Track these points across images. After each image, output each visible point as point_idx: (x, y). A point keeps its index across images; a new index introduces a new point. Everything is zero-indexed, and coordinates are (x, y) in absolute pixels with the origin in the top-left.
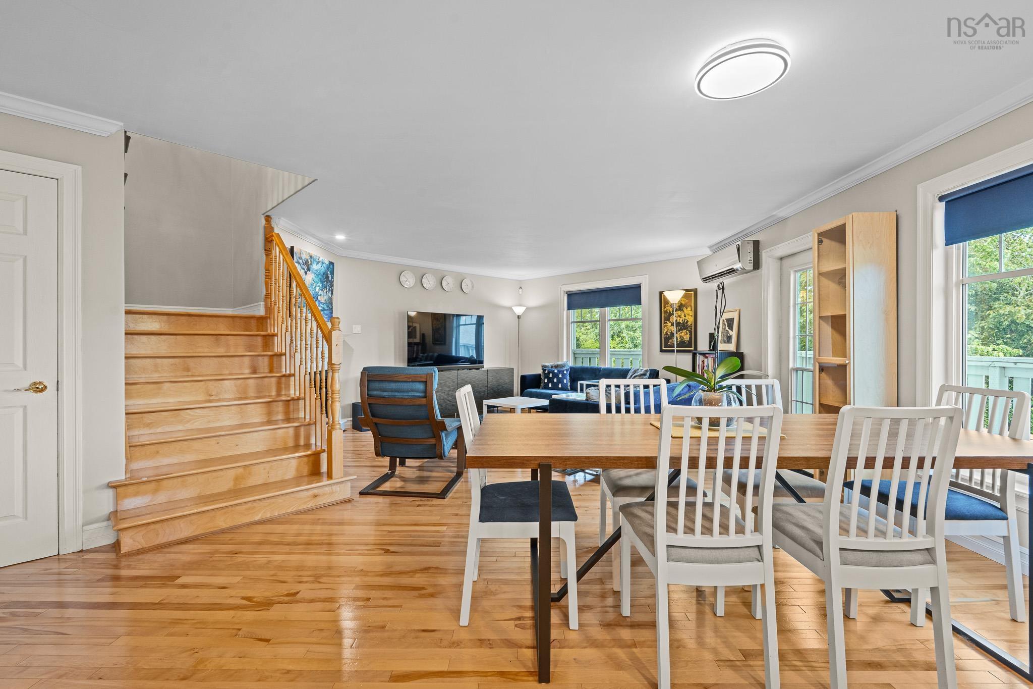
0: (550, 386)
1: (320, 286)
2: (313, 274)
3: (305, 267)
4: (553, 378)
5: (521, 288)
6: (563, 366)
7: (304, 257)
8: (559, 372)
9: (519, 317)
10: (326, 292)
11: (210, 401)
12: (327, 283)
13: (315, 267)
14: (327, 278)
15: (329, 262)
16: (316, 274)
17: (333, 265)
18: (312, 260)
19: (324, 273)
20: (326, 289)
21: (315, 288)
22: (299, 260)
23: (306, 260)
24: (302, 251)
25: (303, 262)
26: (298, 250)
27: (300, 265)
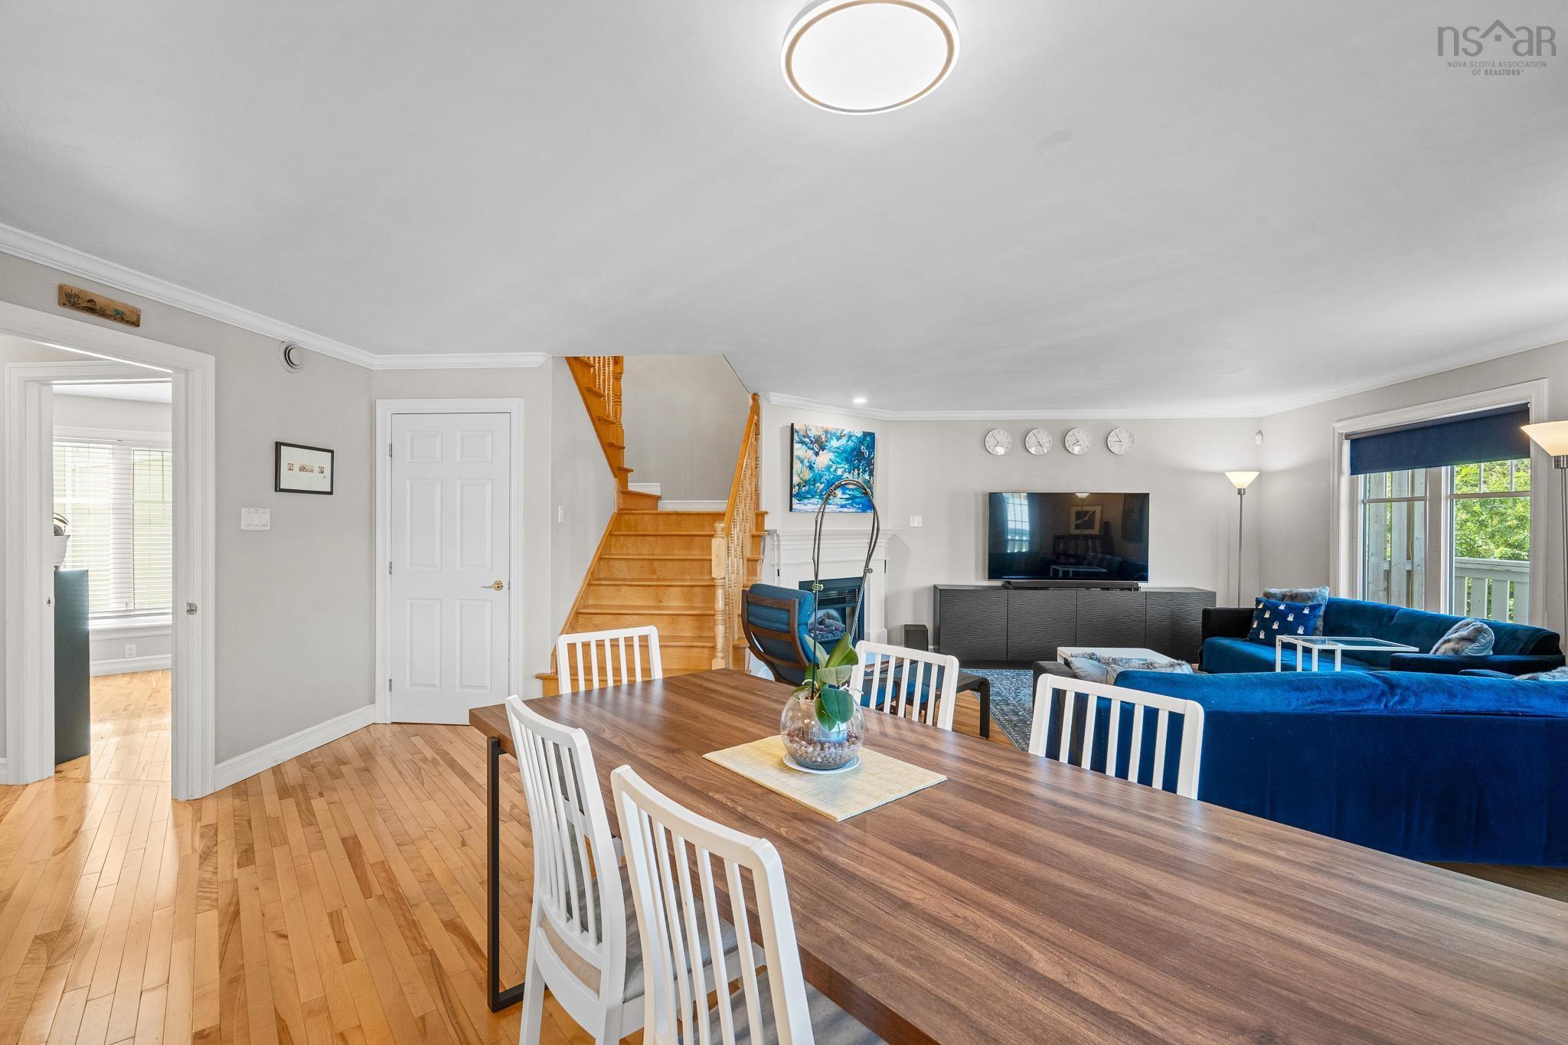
0: (1262, 636)
1: (846, 466)
2: (831, 454)
3: (816, 447)
4: (1271, 621)
5: (1260, 432)
6: (1309, 598)
7: (812, 434)
8: (1290, 609)
9: (1240, 492)
10: (859, 474)
11: (660, 608)
12: (860, 461)
13: (834, 443)
14: (860, 455)
15: (864, 432)
16: (836, 452)
17: (872, 435)
18: (829, 436)
19: (853, 450)
20: (859, 470)
21: (835, 471)
22: (803, 439)
23: (816, 437)
24: (809, 427)
25: (810, 440)
26: (802, 426)
27: (805, 446)
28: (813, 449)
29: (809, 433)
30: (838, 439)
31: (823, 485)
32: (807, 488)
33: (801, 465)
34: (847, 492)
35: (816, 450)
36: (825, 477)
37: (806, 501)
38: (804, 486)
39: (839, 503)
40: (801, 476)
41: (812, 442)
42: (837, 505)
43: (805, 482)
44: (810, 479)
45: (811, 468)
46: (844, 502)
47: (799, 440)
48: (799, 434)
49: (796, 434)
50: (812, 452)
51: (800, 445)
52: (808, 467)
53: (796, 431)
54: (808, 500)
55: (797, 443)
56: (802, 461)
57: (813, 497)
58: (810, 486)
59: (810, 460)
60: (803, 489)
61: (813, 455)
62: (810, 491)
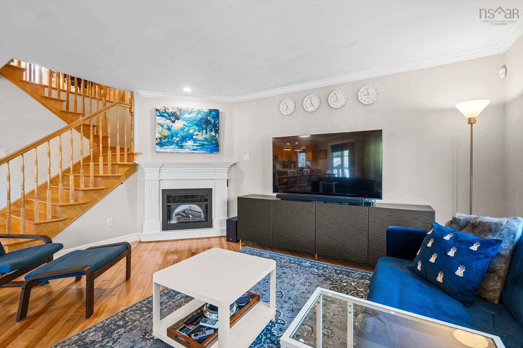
1: (197, 128)
2: (185, 122)
3: (173, 118)
7: (170, 111)
9: (471, 122)
10: (206, 132)
12: (208, 125)
13: (187, 116)
14: (207, 122)
15: (210, 110)
16: (188, 121)
17: (217, 111)
18: (182, 112)
19: (201, 119)
20: (206, 130)
21: (188, 131)
22: (163, 114)
23: (172, 113)
24: (168, 108)
25: (168, 115)
26: (162, 107)
27: (164, 117)
28: (170, 119)
29: (167, 111)
30: (189, 114)
31: (179, 138)
32: (167, 140)
33: (161, 128)
34: (198, 142)
35: (173, 120)
36: (179, 134)
37: (166, 147)
38: (164, 139)
39: (192, 148)
40: (162, 133)
41: (169, 116)
42: (190, 149)
43: (165, 137)
44: (168, 136)
45: (169, 129)
46: (195, 148)
47: (160, 115)
48: (159, 111)
49: (157, 112)
50: (170, 121)
51: (160, 117)
52: (166, 129)
53: (157, 110)
54: (167, 146)
55: (158, 116)
56: (162, 126)
57: (171, 145)
58: (168, 139)
59: (168, 125)
60: (164, 141)
61: (170, 123)
62: (168, 142)
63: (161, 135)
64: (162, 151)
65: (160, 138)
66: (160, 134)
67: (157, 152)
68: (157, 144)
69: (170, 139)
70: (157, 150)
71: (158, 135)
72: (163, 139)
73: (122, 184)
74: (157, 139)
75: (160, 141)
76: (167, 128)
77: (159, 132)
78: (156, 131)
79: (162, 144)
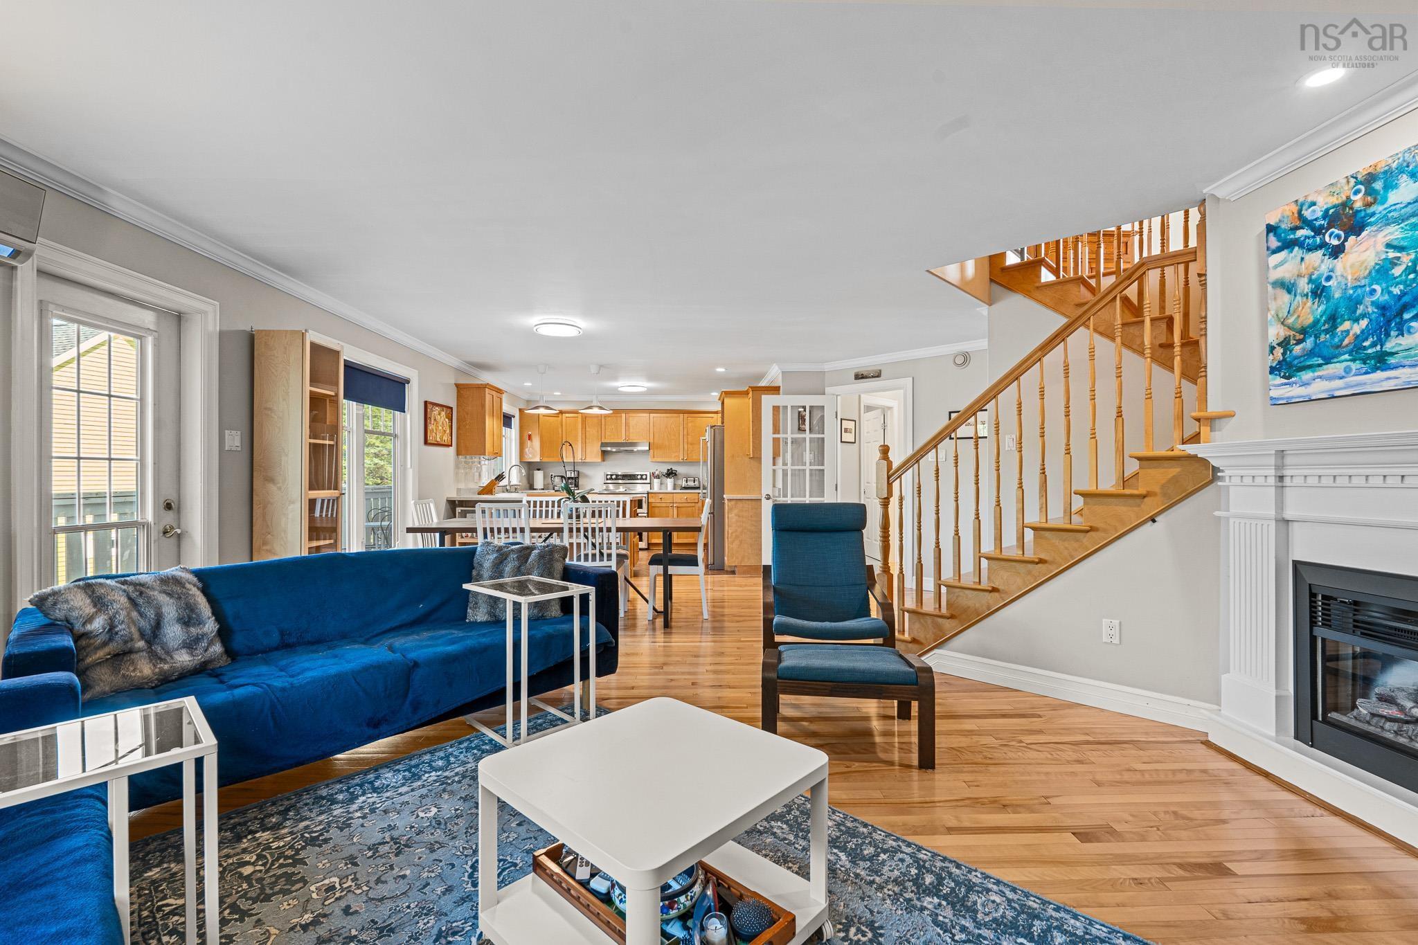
2: (1391, 229)
3: (1334, 236)
7: (1316, 210)
13: (1403, 193)
18: (1378, 185)
22: (1292, 236)
23: (1331, 211)
24: (1310, 199)
25: (1313, 229)
26: (1287, 208)
27: (1296, 248)
28: (1323, 245)
29: (1307, 214)
31: (1365, 323)
32: (1309, 343)
33: (1285, 298)
35: (1336, 243)
36: (1368, 300)
37: (1306, 375)
38: (1299, 342)
40: (1291, 321)
41: (1317, 232)
43: (1304, 331)
44: (1316, 322)
45: (1319, 292)
47: (1279, 244)
48: (1279, 231)
49: (1271, 235)
50: (1320, 253)
51: (1283, 254)
52: (1307, 295)
53: (1271, 229)
54: (1313, 372)
55: (1275, 252)
56: (1287, 287)
57: (1328, 361)
58: (1317, 337)
59: (1313, 277)
60: (1298, 350)
61: (1322, 261)
62: (1317, 350)
63: (1290, 328)
64: (1293, 397)
65: (1285, 343)
66: (1282, 323)
67: (1275, 402)
68: (1272, 370)
69: (1323, 336)
70: (1273, 393)
71: (1276, 332)
72: (1296, 344)
73: (1154, 521)
74: (1272, 349)
75: (1284, 354)
76: (1312, 292)
77: (1280, 316)
78: (1270, 317)
79: (1290, 366)
